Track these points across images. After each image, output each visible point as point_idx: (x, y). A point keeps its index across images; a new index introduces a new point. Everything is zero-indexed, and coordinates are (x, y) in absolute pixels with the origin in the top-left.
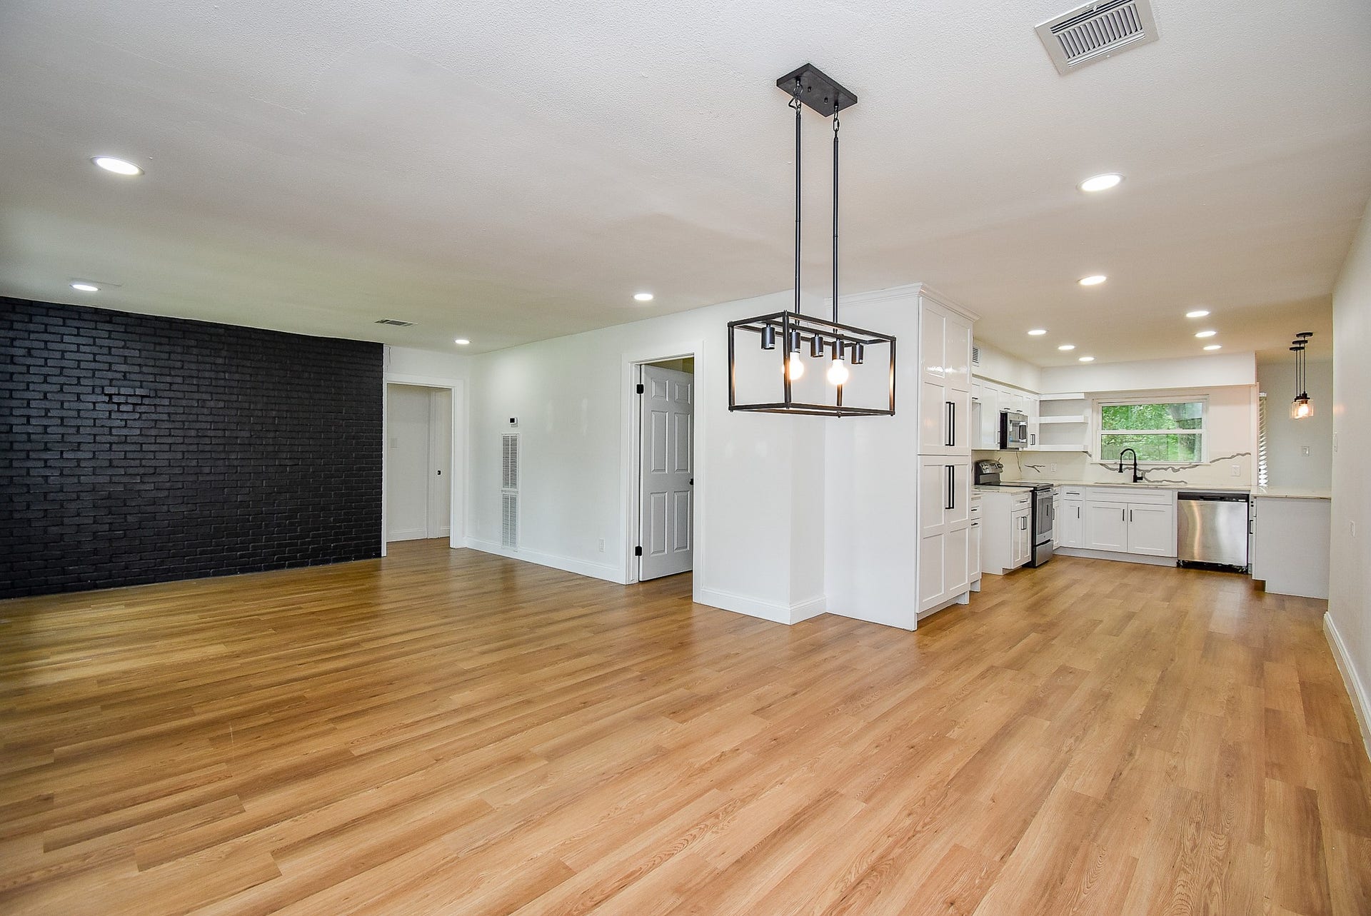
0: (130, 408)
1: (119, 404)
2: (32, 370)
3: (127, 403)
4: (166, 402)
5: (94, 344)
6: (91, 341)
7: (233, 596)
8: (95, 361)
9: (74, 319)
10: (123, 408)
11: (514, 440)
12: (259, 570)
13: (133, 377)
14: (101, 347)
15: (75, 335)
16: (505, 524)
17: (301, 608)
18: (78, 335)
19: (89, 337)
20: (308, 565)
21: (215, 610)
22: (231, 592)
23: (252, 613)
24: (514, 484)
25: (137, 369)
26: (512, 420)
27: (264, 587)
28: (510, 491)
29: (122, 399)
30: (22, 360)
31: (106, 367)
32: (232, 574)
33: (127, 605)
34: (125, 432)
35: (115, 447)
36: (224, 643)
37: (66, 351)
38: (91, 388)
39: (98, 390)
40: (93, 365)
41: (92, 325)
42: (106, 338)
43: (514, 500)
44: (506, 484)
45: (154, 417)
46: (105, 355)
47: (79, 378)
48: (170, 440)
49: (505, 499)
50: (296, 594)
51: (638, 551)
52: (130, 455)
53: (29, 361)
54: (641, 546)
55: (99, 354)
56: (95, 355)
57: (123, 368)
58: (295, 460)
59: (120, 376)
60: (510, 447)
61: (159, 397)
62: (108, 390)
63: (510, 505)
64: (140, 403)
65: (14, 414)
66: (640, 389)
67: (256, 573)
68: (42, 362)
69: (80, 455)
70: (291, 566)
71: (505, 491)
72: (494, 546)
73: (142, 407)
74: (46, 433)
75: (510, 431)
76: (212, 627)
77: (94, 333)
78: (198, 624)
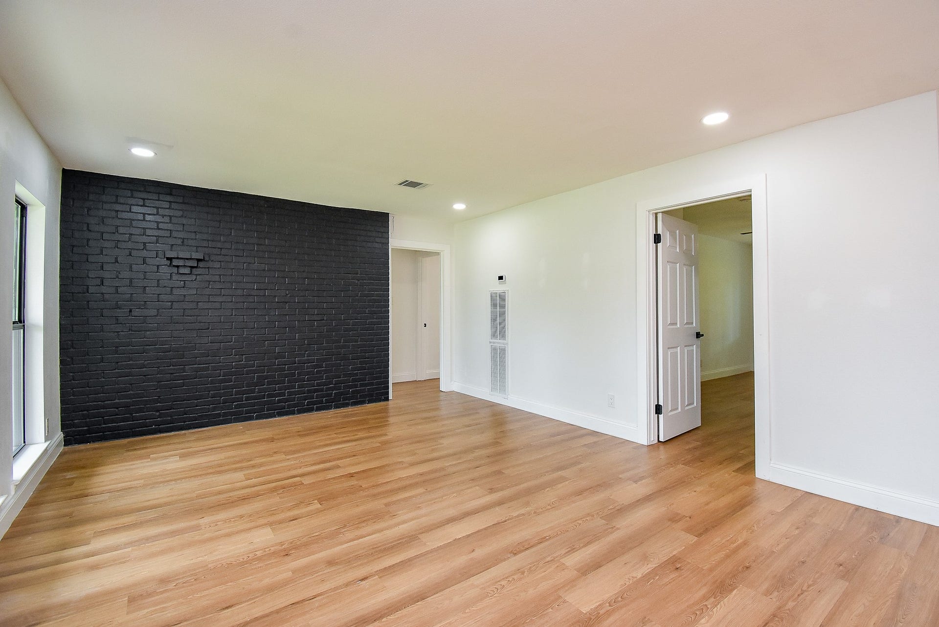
0: (187, 271)
1: (178, 267)
2: (105, 236)
3: (185, 266)
4: (217, 265)
5: (157, 214)
6: (155, 211)
7: (273, 446)
8: (158, 229)
9: (140, 191)
10: (182, 271)
11: (502, 298)
12: (293, 413)
13: (191, 242)
14: (163, 216)
15: (141, 206)
16: (493, 373)
17: (338, 467)
18: (144, 205)
19: (154, 207)
20: (331, 409)
21: (261, 465)
22: (272, 440)
23: (294, 472)
24: (503, 335)
25: (193, 236)
26: (501, 278)
27: (301, 434)
28: (499, 343)
29: (181, 263)
30: (97, 228)
31: (167, 234)
32: (272, 417)
33: (183, 456)
34: (183, 292)
35: (175, 305)
36: (270, 524)
37: (134, 220)
38: (155, 252)
39: (161, 254)
40: (156, 233)
41: (155, 197)
42: (167, 208)
43: (503, 351)
44: (494, 335)
45: (207, 278)
46: (167, 223)
47: (145, 244)
48: (221, 299)
49: (494, 350)
50: (330, 445)
51: (658, 409)
52: (188, 312)
53: (102, 228)
54: (661, 403)
55: (162, 222)
56: (158, 223)
57: (182, 235)
58: (321, 316)
59: (179, 242)
60: (499, 303)
61: (212, 261)
62: (170, 254)
63: (499, 357)
64: (196, 265)
65: (90, 276)
66: (657, 239)
67: (291, 416)
68: (113, 229)
69: (146, 312)
70: (318, 409)
71: (494, 343)
72: (482, 391)
73: (198, 269)
74: (117, 292)
75: (499, 288)
76: (257, 495)
77: (157, 204)
78: (243, 488)
